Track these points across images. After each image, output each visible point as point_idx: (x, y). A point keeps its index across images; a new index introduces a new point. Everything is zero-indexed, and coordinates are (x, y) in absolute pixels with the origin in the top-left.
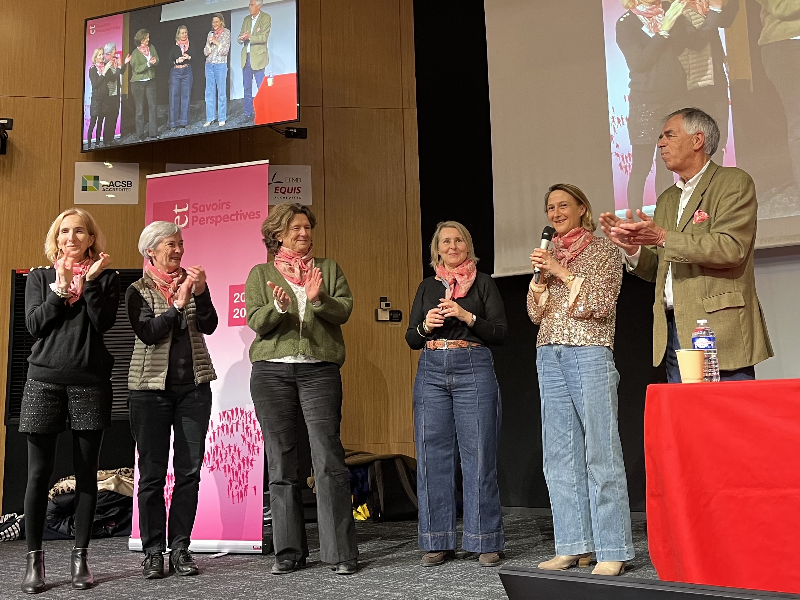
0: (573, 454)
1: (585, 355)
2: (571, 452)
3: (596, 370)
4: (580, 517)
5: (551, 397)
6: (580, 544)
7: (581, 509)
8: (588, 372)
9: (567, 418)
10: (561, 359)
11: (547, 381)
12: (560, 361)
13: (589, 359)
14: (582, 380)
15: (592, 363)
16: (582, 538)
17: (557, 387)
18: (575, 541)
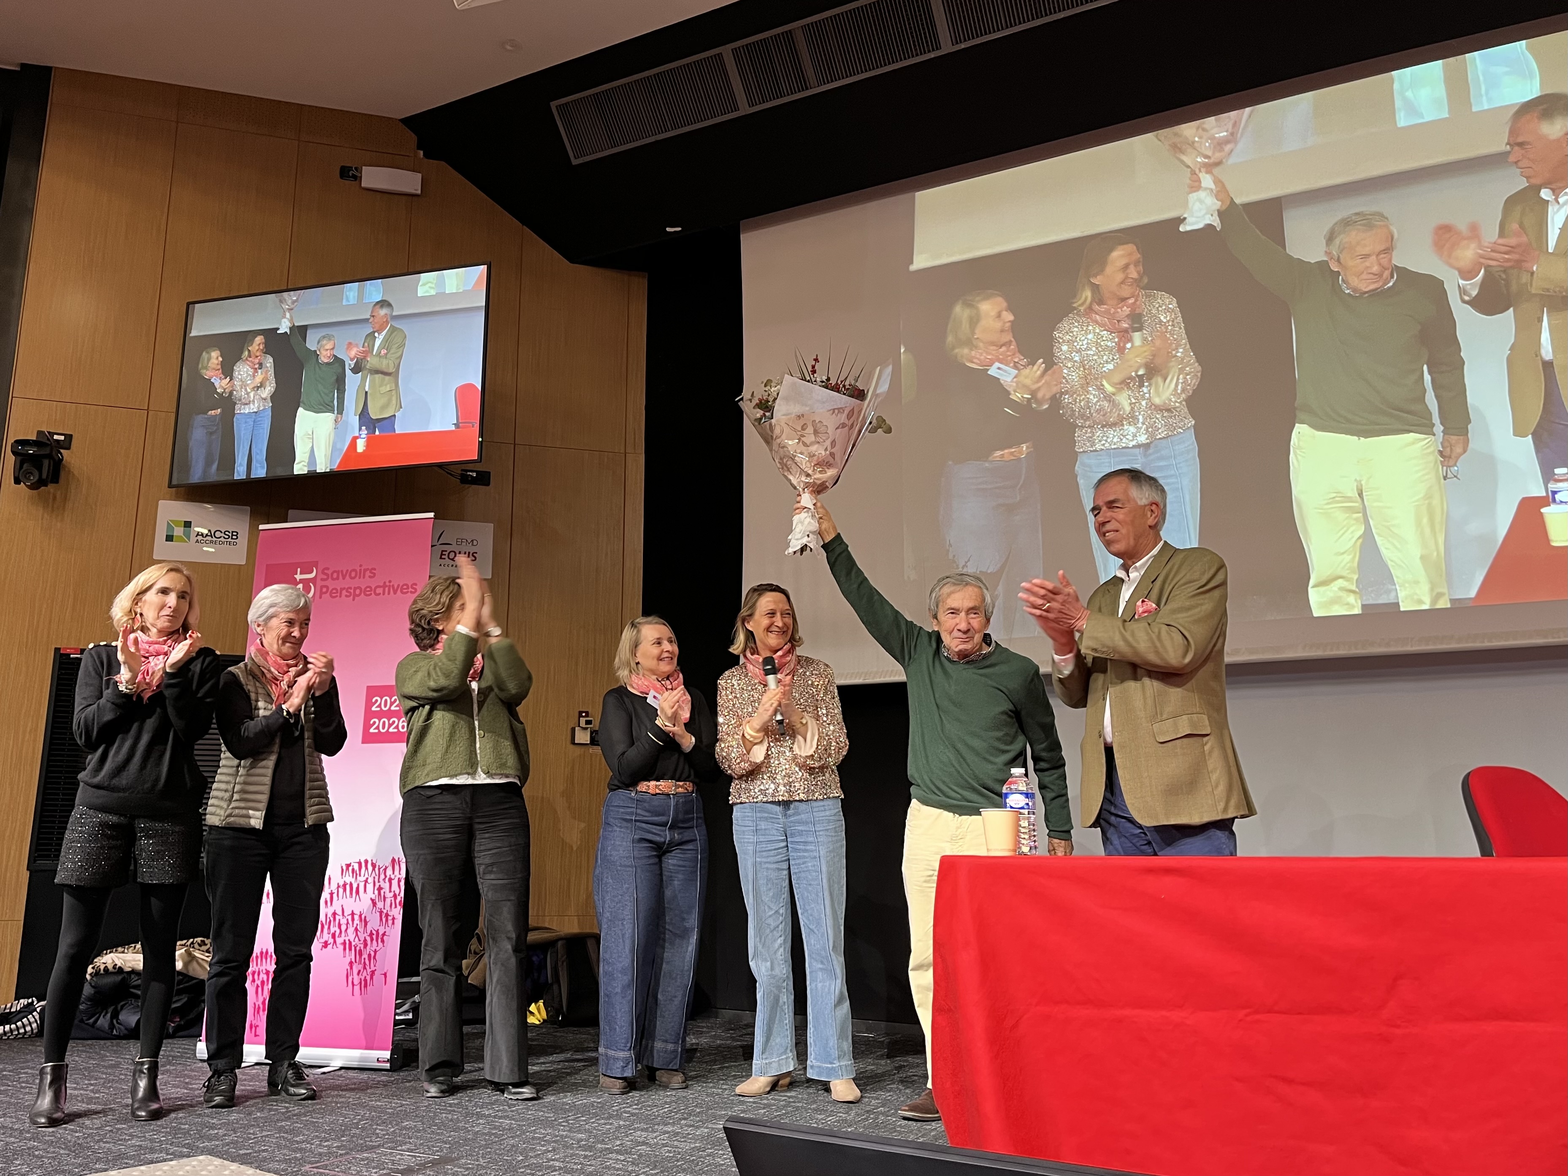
5: (766, 863)
17: (775, 849)
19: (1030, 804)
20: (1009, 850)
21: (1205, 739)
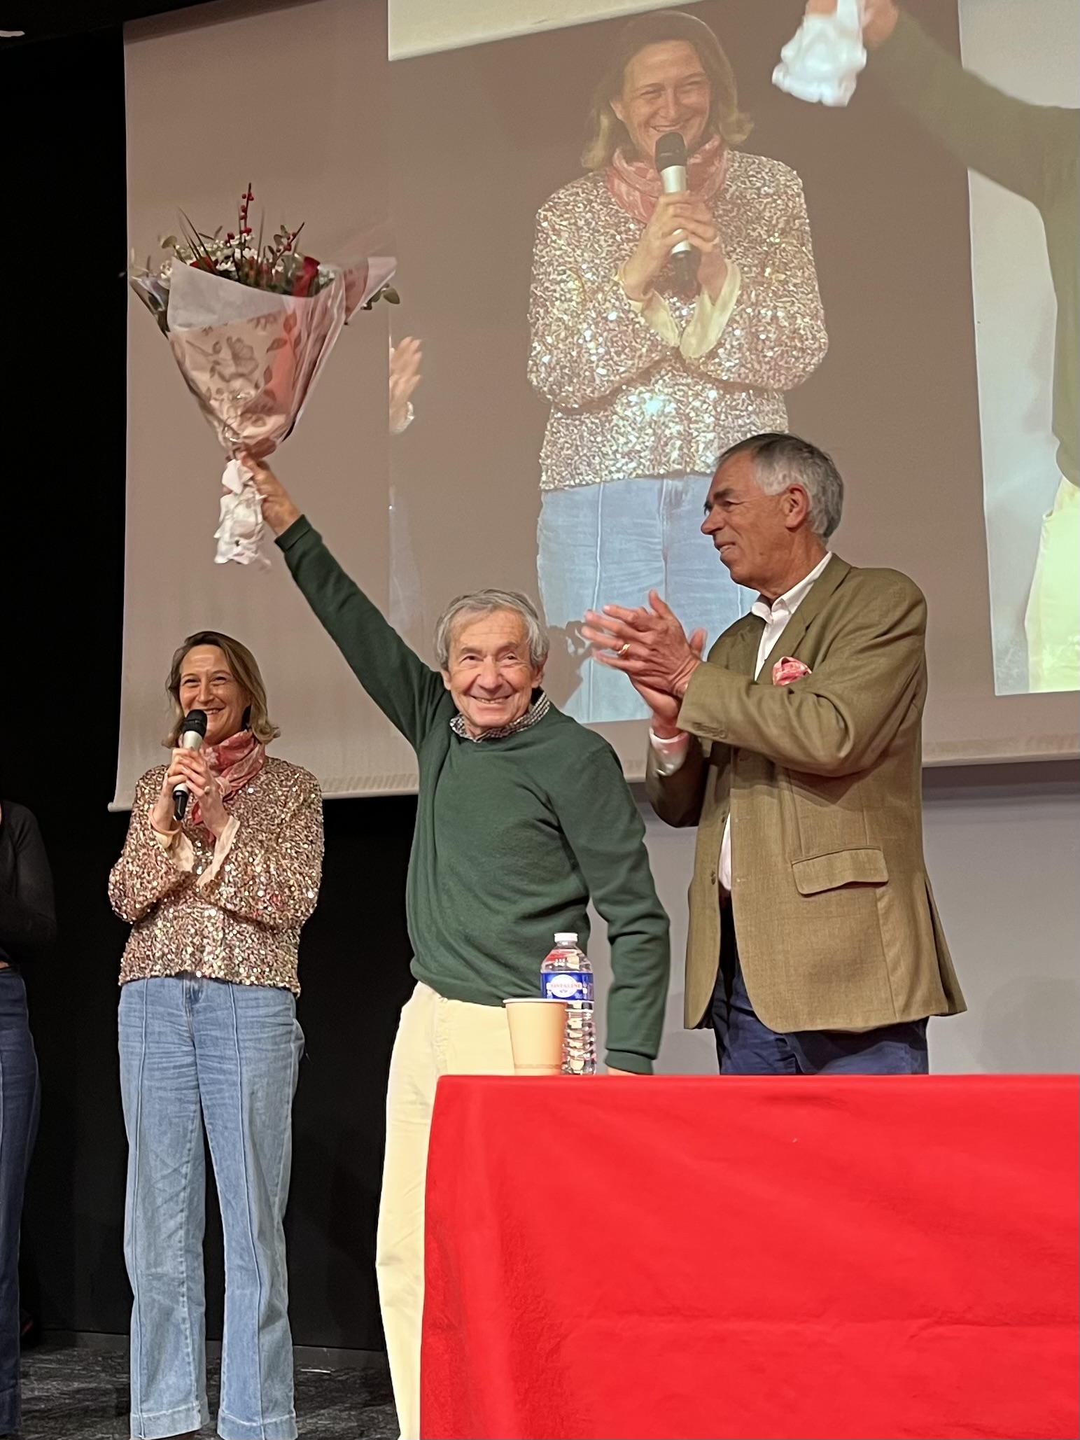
0: (184, 1214)
1: (253, 1003)
2: (182, 1211)
3: (274, 1037)
4: (190, 1350)
5: (159, 1088)
6: (188, 1410)
7: (192, 1334)
8: (259, 1039)
9: (185, 1136)
10: (197, 1006)
11: (152, 1054)
12: (191, 1010)
13: (262, 1011)
14: (243, 1055)
15: (267, 1020)
16: (192, 1398)
17: (175, 1067)
18: (178, 1403)
19: (585, 991)
20: (551, 1067)
21: (880, 891)
